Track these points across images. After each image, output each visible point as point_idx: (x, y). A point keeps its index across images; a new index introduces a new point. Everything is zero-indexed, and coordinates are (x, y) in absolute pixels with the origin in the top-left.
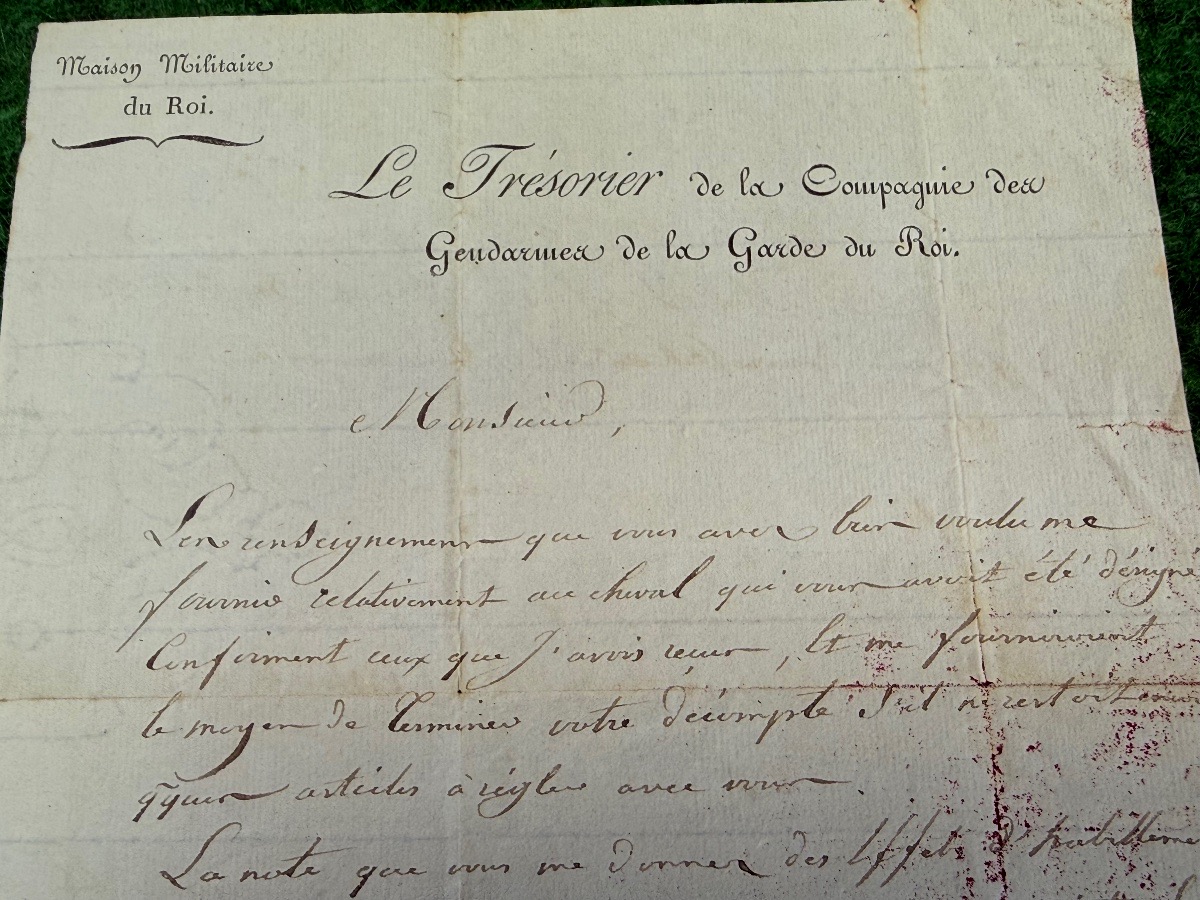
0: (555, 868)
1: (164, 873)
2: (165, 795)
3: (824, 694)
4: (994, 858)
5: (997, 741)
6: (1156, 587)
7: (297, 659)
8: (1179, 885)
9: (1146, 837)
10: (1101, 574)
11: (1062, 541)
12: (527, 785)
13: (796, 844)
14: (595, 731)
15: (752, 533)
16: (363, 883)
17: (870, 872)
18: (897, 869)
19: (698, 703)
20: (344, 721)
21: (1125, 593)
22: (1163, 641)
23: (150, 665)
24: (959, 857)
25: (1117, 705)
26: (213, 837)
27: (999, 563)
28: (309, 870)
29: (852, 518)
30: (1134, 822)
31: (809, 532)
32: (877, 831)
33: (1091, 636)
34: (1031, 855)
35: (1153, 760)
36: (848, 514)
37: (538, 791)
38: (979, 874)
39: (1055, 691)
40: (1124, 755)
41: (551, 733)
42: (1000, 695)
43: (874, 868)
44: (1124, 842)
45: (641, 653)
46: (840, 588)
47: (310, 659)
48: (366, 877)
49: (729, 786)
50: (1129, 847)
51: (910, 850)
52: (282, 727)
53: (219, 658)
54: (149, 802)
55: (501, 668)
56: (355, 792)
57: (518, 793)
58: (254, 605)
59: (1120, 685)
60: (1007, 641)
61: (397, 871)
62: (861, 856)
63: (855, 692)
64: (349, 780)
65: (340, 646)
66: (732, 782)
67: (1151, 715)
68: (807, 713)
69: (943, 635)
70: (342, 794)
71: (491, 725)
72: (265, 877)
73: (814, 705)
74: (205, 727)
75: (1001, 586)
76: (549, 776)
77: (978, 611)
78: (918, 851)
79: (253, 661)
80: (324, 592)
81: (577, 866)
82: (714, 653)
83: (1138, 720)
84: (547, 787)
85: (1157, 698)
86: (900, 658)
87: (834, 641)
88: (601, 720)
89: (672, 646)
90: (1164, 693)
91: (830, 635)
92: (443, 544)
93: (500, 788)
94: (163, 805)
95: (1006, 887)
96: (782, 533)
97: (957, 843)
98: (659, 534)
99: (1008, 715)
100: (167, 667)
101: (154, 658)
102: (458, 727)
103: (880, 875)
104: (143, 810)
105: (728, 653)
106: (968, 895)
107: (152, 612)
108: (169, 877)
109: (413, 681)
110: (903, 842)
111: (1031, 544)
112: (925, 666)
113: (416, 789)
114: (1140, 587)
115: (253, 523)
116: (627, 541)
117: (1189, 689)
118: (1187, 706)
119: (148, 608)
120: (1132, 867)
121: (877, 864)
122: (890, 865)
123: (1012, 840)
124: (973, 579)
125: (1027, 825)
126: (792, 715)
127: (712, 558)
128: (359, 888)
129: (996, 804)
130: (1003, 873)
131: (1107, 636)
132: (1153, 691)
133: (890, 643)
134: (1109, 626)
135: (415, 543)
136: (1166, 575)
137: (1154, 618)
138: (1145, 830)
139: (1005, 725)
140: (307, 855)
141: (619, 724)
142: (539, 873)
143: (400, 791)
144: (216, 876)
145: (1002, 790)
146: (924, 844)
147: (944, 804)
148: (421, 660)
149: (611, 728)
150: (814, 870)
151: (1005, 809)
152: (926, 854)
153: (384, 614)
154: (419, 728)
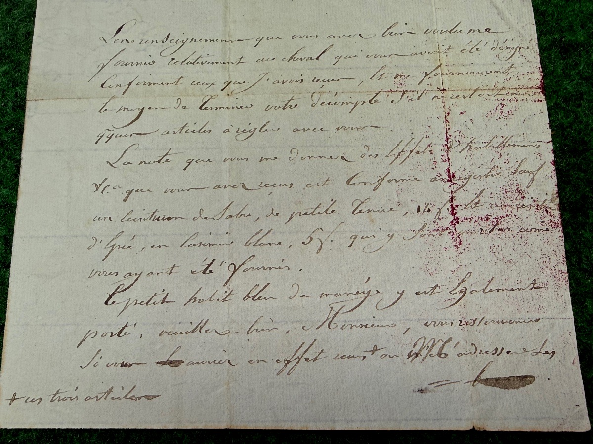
0: (267, 159)
1: (108, 162)
2: (108, 133)
3: (377, 94)
4: (445, 154)
5: (447, 111)
6: (514, 53)
7: (162, 84)
8: (520, 162)
9: (507, 144)
10: (492, 49)
11: (476, 37)
12: (255, 129)
13: (365, 150)
14: (284, 109)
15: (349, 36)
16: (188, 165)
17: (395, 160)
18: (406, 158)
19: (326, 98)
20: (181, 106)
21: (501, 56)
22: (516, 73)
23: (102, 86)
24: (431, 154)
25: (496, 97)
26: (127, 149)
27: (450, 46)
28: (167, 161)
29: (390, 30)
30: (502, 140)
31: (372, 36)
32: (398, 145)
33: (487, 72)
34: (460, 152)
35: (510, 117)
36: (388, 29)
37: (260, 131)
38: (439, 160)
39: (472, 92)
40: (499, 115)
41: (266, 110)
42: (449, 94)
43: (396, 158)
44: (497, 147)
45: (302, 80)
46: (385, 56)
47: (167, 84)
48: (190, 163)
49: (338, 129)
50: (500, 148)
51: (411, 151)
52: (156, 108)
53: (130, 84)
54: (102, 136)
55: (246, 86)
56: (186, 132)
57: (252, 132)
58: (145, 64)
59: (498, 90)
60: (453, 75)
61: (203, 160)
62: (391, 154)
63: (390, 93)
64: (183, 128)
65: (180, 79)
66: (339, 127)
67: (510, 100)
68: (370, 101)
69: (426, 73)
70: (180, 133)
71: (241, 107)
72: (149, 163)
73: (373, 98)
74: (125, 108)
75: (450, 54)
76: (264, 126)
77: (441, 64)
78: (414, 152)
79: (144, 85)
80: (173, 59)
81: (276, 158)
82: (333, 80)
83: (505, 102)
84: (264, 130)
85: (513, 94)
86: (408, 81)
87: (381, 76)
88: (286, 105)
89: (315, 78)
90: (515, 92)
91: (380, 73)
92: (222, 41)
93: (245, 130)
94: (107, 137)
95: (449, 164)
96: (361, 37)
97: (430, 149)
98: (311, 37)
99: (453, 101)
100: (109, 87)
101: (104, 84)
102: (227, 108)
103: (399, 161)
104: (99, 139)
105: (338, 80)
106: (434, 167)
107: (103, 67)
108: (110, 164)
109: (210, 92)
110: (408, 149)
111: (463, 39)
112: (419, 84)
113: (210, 131)
114: (508, 54)
115: (144, 34)
116: (297, 40)
117: (526, 90)
118: (525, 96)
119: (101, 65)
120: (501, 156)
121: (398, 157)
122: (403, 157)
123: (452, 147)
124: (439, 52)
125: (459, 142)
126: (364, 102)
127: (332, 45)
128: (187, 167)
129: (446, 134)
130: (449, 159)
131: (493, 72)
132: (511, 91)
133: (404, 76)
134: (494, 68)
135: (210, 41)
136: (518, 49)
137: (513, 65)
138: (506, 142)
139: (451, 105)
140: (166, 155)
141: (293, 106)
142: (260, 161)
143: (204, 132)
144: (129, 163)
145: (449, 129)
146: (417, 149)
147: (425, 134)
148: (213, 84)
149: (290, 108)
150: (372, 159)
151: (450, 136)
152: (418, 153)
153: (198, 67)
154: (212, 108)
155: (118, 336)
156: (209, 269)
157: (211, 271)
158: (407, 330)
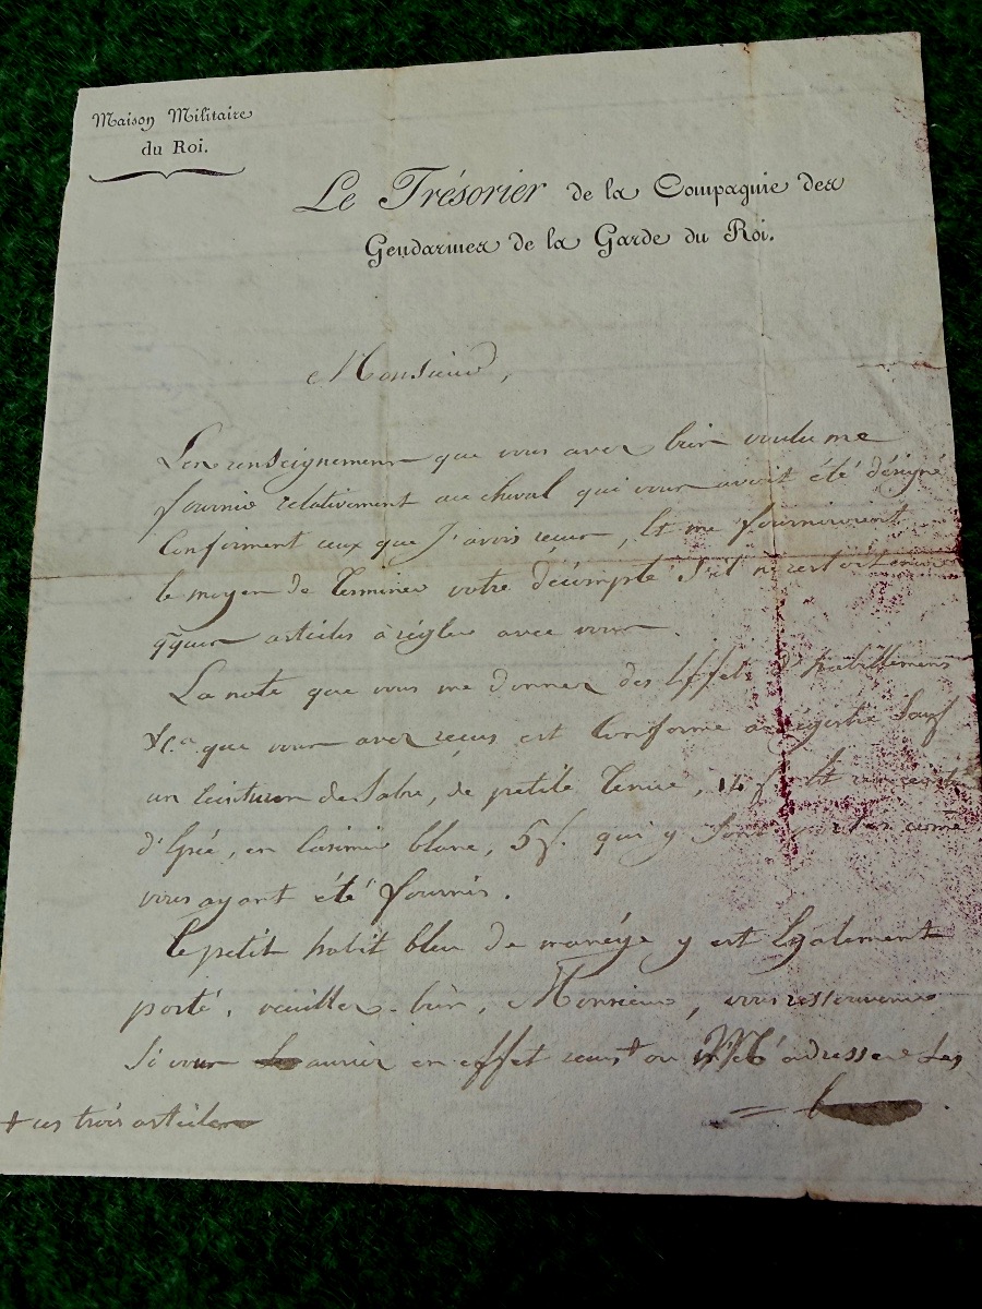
0: (451, 690)
1: (171, 694)
2: (172, 641)
3: (652, 564)
4: (774, 679)
5: (783, 597)
6: (910, 483)
7: (267, 546)
8: (911, 696)
9: (888, 662)
10: (868, 475)
11: (839, 451)
12: (431, 632)
13: (627, 673)
14: (482, 593)
15: (604, 451)
16: (312, 700)
17: (681, 691)
18: (702, 688)
19: (558, 572)
20: (300, 588)
21: (885, 488)
22: (912, 522)
23: (161, 551)
24: (748, 679)
25: (874, 569)
26: (206, 670)
27: (791, 469)
28: (274, 692)
29: (680, 438)
30: (881, 651)
31: (647, 449)
32: (688, 662)
33: (857, 520)
34: (802, 677)
35: (897, 608)
36: (678, 435)
37: (439, 635)
38: (762, 690)
39: (828, 559)
40: (876, 604)
41: (450, 595)
42: (785, 564)
43: (684, 688)
44: (871, 667)
45: (517, 538)
46: (669, 489)
47: (276, 546)
48: (314, 696)
49: (579, 631)
50: (875, 670)
51: (712, 675)
52: (255, 593)
53: (211, 546)
54: (161, 646)
55: (415, 550)
56: (308, 638)
57: (425, 638)
58: (236, 508)
59: (876, 555)
60: (793, 525)
61: (336, 691)
62: (676, 679)
63: (675, 563)
64: (303, 629)
65: (298, 536)
66: (582, 628)
67: (899, 576)
68: (639, 578)
69: (745, 522)
70: (298, 639)
71: (406, 590)
72: (243, 696)
73: (644, 573)
74: (201, 594)
75: (790, 485)
76: (447, 626)
77: (773, 504)
78: (718, 674)
79: (235, 548)
80: (287, 499)
81: (466, 687)
82: (572, 538)
83: (888, 579)
84: (445, 633)
85: (904, 563)
86: (711, 539)
87: (662, 528)
88: (486, 586)
89: (541, 533)
90: (908, 559)
91: (659, 523)
92: (374, 463)
93: (412, 634)
94: (171, 647)
95: (781, 699)
96: (627, 452)
97: (746, 669)
98: (534, 452)
99: (791, 578)
100: (174, 553)
101: (165, 547)
102: (382, 592)
103: (689, 692)
104: (157, 652)
105: (582, 537)
106: (753, 705)
107: (163, 515)
108: (175, 697)
109: (351, 561)
110: (706, 669)
111: (816, 455)
112: (729, 544)
113: (351, 635)
114: (896, 483)
115: (235, 450)
116: (510, 459)
117: (929, 556)
118: (927, 568)
119: (160, 512)
120: (877, 684)
121: (687, 684)
122: (696, 685)
123: (788, 667)
124: (770, 481)
125: (800, 656)
126: (628, 580)
127: (573, 469)
128: (309, 703)
129: (778, 641)
130: (780, 690)
131: (869, 519)
132: (901, 559)
133: (704, 529)
134: (871, 512)
135: (353, 463)
136: (918, 474)
137: (907, 505)
138: (889, 657)
139: (788, 585)
140: (273, 680)
141: (499, 588)
142: (439, 693)
143: (340, 637)
144: (208, 696)
145: (783, 631)
146: (722, 671)
147: (739, 641)
148: (356, 545)
149: (494, 591)
150: (640, 689)
151: (784, 644)
152: (723, 677)
153: (330, 513)
154: (354, 592)
155: (190, 1012)
156: (347, 894)
157: (350, 898)
158: (694, 1012)
